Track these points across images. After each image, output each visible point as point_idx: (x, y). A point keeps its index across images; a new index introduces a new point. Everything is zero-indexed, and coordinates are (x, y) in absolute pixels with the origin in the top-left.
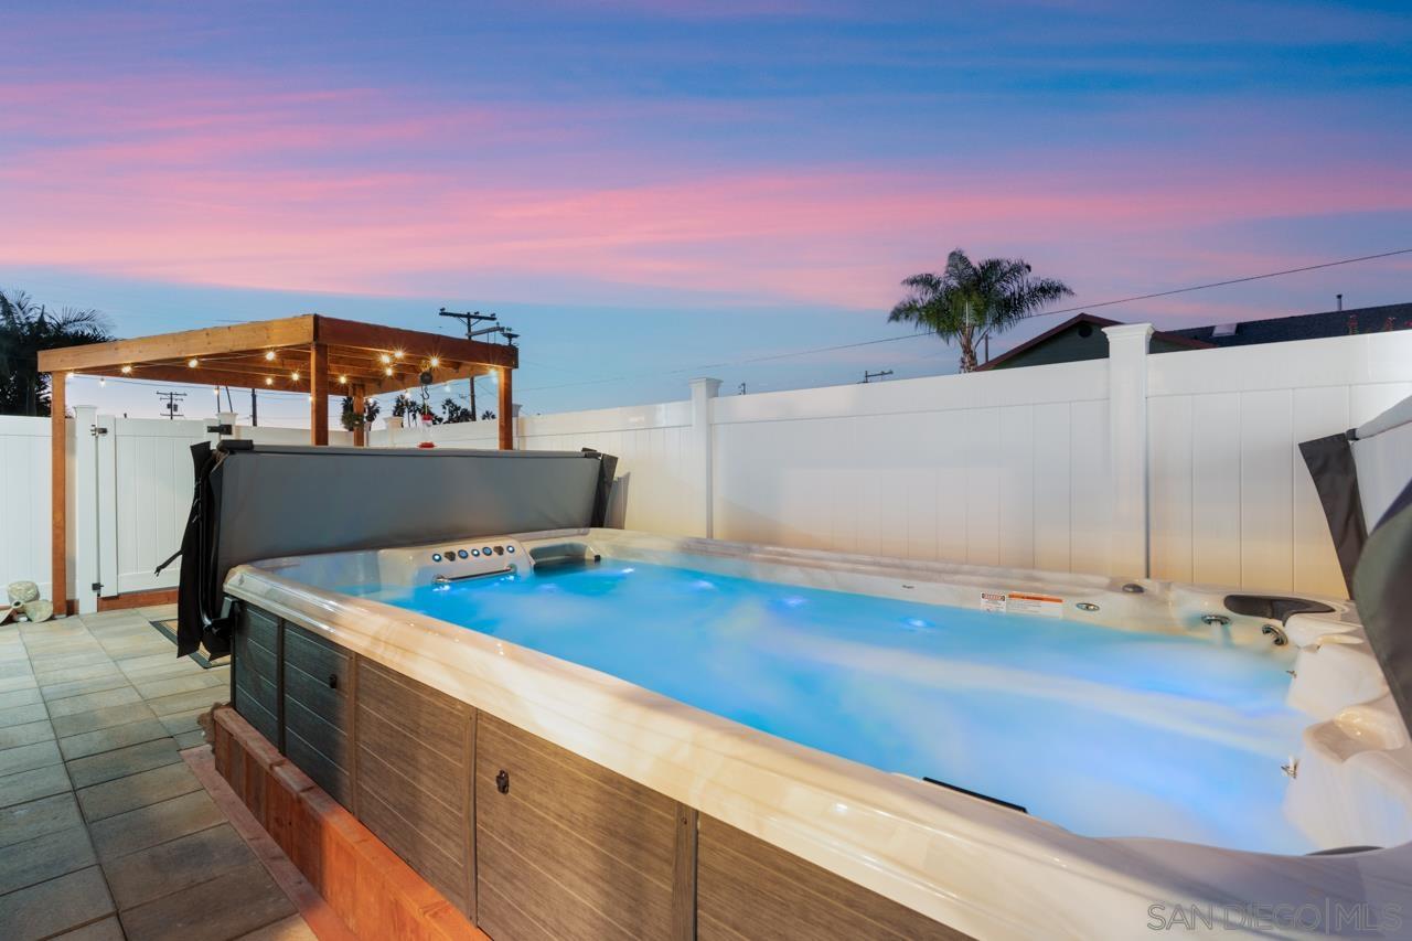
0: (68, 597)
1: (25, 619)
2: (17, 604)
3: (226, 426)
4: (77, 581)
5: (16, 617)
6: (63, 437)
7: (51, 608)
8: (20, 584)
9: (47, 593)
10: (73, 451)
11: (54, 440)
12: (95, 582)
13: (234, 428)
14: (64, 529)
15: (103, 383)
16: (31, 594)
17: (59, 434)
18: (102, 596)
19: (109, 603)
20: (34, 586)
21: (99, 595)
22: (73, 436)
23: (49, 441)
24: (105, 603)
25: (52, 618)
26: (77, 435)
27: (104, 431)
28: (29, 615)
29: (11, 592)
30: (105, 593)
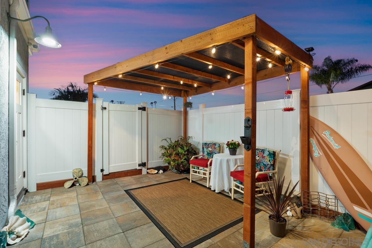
0: (93, 175)
1: (78, 184)
2: (76, 178)
3: (144, 107)
4: (96, 168)
5: (75, 183)
6: (92, 110)
7: (87, 180)
8: (76, 169)
9: (86, 174)
10: (95, 116)
11: (89, 111)
12: (102, 169)
13: (146, 109)
14: (92, 148)
15: (105, 89)
16: (80, 174)
17: (91, 109)
18: (104, 174)
19: (106, 177)
20: (81, 170)
21: (103, 174)
22: (95, 110)
23: (87, 112)
24: (105, 177)
25: (88, 184)
26: (96, 110)
27: (105, 108)
28: (80, 183)
29: (73, 173)
30: (105, 173)
